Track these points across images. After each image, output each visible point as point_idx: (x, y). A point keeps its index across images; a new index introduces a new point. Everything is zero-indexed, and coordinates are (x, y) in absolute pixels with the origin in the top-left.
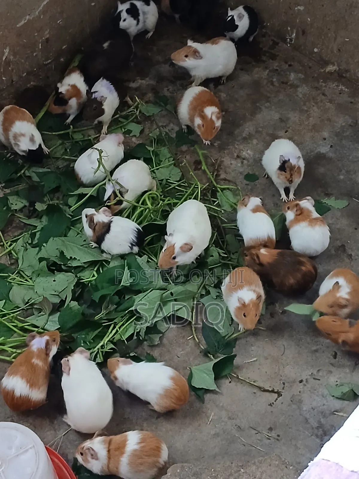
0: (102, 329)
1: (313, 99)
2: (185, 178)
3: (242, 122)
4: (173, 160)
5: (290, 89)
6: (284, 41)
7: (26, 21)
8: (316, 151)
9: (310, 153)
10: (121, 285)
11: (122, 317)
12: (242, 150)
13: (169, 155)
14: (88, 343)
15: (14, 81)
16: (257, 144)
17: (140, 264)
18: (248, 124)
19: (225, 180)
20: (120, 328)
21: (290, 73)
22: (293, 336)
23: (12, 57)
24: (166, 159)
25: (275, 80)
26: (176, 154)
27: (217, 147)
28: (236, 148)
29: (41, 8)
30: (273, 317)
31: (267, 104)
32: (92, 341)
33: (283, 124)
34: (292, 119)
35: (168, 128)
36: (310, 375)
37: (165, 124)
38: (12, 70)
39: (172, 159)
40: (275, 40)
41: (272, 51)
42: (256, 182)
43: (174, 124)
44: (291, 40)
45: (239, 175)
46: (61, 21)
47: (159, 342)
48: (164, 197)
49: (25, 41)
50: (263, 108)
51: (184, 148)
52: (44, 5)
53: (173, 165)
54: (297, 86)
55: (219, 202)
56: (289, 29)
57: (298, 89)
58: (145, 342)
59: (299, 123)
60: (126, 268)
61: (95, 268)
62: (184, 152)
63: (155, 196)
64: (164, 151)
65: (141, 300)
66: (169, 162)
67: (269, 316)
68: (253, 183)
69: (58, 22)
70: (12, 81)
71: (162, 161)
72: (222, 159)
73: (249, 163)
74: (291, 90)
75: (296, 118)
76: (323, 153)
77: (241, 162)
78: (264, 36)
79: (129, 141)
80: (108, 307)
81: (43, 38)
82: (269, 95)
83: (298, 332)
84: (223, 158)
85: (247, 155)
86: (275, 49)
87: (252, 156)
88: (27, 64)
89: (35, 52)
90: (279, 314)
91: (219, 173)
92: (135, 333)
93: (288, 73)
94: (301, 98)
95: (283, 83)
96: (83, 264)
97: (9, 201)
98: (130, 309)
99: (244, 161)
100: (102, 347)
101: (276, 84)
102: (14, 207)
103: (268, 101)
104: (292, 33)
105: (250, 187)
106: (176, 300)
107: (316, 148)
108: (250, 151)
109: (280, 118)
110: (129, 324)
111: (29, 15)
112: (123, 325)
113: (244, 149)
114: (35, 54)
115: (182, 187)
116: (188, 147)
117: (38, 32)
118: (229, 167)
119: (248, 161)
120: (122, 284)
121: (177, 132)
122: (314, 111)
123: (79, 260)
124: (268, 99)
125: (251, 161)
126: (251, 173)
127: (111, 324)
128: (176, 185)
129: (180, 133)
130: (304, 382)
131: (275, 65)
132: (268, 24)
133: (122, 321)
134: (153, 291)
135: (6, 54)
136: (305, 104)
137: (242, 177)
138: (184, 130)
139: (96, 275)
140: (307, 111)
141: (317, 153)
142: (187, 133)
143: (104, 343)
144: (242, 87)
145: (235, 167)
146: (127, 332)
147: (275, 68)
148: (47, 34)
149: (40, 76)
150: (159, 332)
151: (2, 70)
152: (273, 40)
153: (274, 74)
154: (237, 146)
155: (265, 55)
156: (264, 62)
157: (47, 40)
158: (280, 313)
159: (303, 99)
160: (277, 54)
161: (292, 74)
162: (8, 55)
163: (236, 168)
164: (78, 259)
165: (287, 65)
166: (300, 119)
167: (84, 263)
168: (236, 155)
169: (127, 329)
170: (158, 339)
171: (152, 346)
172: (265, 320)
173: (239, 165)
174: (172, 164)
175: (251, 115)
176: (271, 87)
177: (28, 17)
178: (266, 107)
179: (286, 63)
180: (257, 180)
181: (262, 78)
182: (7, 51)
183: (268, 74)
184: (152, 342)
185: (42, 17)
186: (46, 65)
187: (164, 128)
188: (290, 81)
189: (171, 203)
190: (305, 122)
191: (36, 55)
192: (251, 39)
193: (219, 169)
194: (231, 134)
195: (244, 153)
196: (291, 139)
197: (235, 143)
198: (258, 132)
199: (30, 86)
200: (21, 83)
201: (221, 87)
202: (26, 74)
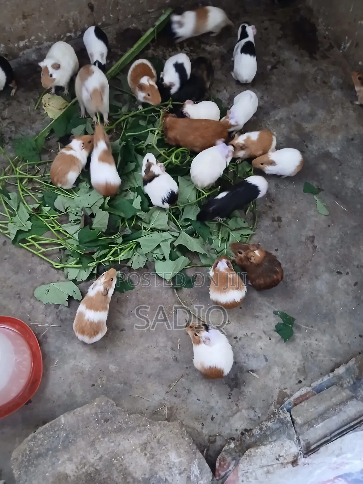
1: (342, 104)
3: (279, 105)
5: (328, 89)
6: (339, 47)
8: (327, 149)
9: (322, 149)
16: (284, 128)
18: (283, 109)
25: (319, 78)
31: (305, 97)
33: (310, 118)
34: (319, 115)
36: (244, 335)
38: (120, 10)
40: (332, 43)
41: (327, 53)
44: (344, 48)
50: (300, 98)
54: (334, 89)
56: (347, 38)
57: (334, 91)
59: (323, 121)
65: (145, 236)
70: (118, 20)
75: (323, 115)
76: (331, 153)
82: (309, 89)
86: (329, 52)
88: (133, 8)
93: (331, 76)
95: (324, 82)
101: (319, 82)
103: (306, 95)
104: (347, 43)
107: (327, 146)
108: (276, 133)
109: (310, 112)
122: (338, 114)
124: (307, 92)
130: (238, 339)
131: (324, 65)
136: (333, 106)
140: (333, 113)
144: (291, 76)
147: (323, 68)
149: (142, 20)
151: (110, 8)
152: (330, 44)
153: (320, 72)
154: (267, 126)
155: (319, 54)
156: (316, 59)
159: (334, 101)
160: (329, 56)
161: (334, 77)
166: (325, 118)
175: (289, 102)
176: (314, 83)
178: (303, 99)
181: (310, 73)
183: (315, 71)
186: (149, 13)
188: (330, 82)
190: (327, 121)
191: (142, 2)
196: (311, 132)
197: (267, 122)
198: (288, 118)
199: (132, 27)
200: (125, 22)
201: (275, 70)
202: (130, 16)
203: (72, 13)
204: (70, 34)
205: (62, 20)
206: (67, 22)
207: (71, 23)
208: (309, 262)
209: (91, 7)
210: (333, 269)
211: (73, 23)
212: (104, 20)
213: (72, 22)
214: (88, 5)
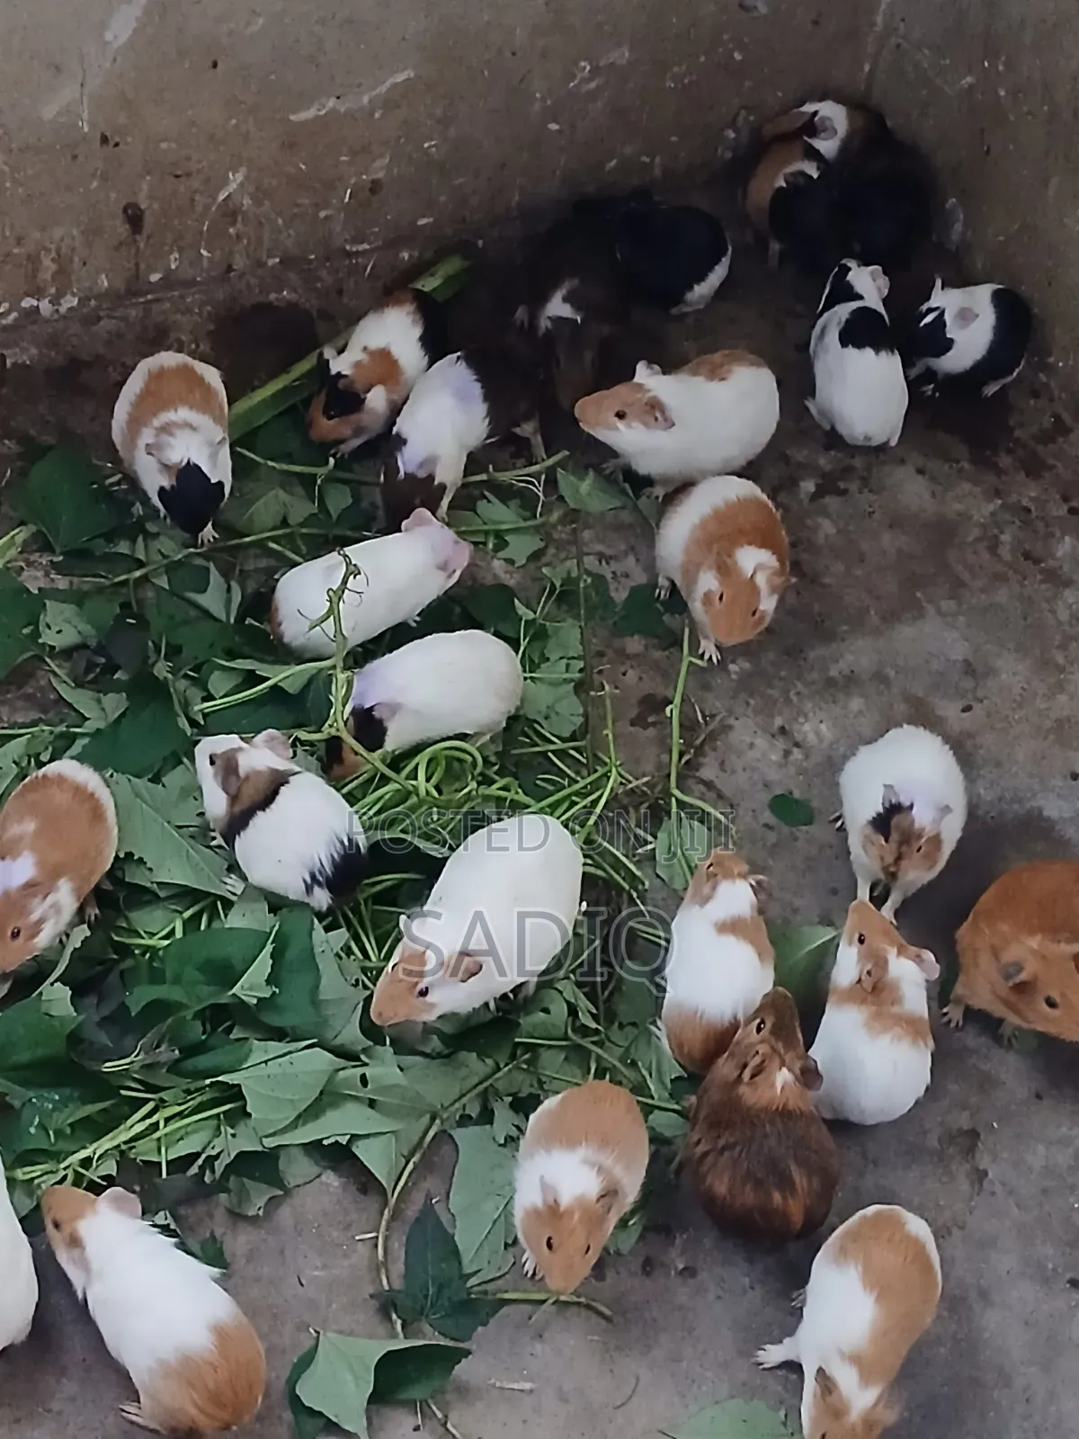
0: (112, 1105)
2: (589, 736)
3: (845, 628)
4: (581, 671)
5: (1042, 582)
7: (323, 112)
8: (1034, 804)
9: (1013, 801)
10: (230, 993)
11: (188, 1092)
12: (806, 716)
13: (577, 649)
14: (51, 1133)
15: (235, 270)
16: (860, 712)
17: (318, 950)
18: (860, 643)
19: (709, 785)
20: (167, 1120)
21: (1063, 535)
22: (681, 1361)
23: (247, 201)
24: (561, 658)
25: (1005, 538)
26: (601, 654)
27: (734, 677)
28: (788, 701)
29: (383, 89)
30: (648, 1274)
31: (948, 605)
32: (68, 1131)
33: (968, 683)
34: (1004, 676)
35: (614, 566)
37: (609, 552)
38: (239, 237)
39: (581, 664)
40: (1066, 417)
41: (1040, 448)
42: (799, 831)
43: (638, 560)
45: (760, 786)
46: (433, 146)
47: (261, 1213)
48: (496, 773)
49: (303, 167)
50: (930, 609)
51: (635, 644)
52: (395, 85)
53: (573, 684)
54: (1067, 583)
55: (654, 849)
57: (1067, 593)
58: (223, 1196)
59: (1018, 698)
60: (269, 948)
61: (188, 909)
62: (628, 657)
63: (469, 758)
64: (569, 635)
65: (266, 1062)
66: (567, 671)
67: (636, 1265)
68: (786, 829)
69: (426, 145)
70: (230, 269)
71: (548, 659)
72: (732, 721)
73: (804, 764)
74: (1044, 586)
75: (1018, 678)
76: (1049, 819)
77: (785, 750)
78: (1036, 394)
79: (482, 564)
80: (158, 1046)
81: (364, 177)
82: (966, 576)
83: (705, 1353)
84: (737, 719)
85: (812, 738)
86: (1051, 446)
87: (825, 744)
88: (289, 235)
89: (327, 206)
90: (673, 1272)
91: (702, 760)
92: (203, 1156)
93: (1058, 534)
94: (1060, 623)
95: (1027, 556)
96: (155, 885)
97: (46, 615)
98: (220, 1079)
99: (796, 750)
100: (86, 1163)
101: (1005, 552)
102: (48, 638)
103: (953, 596)
105: (772, 837)
106: (372, 1104)
107: (1034, 795)
108: (828, 728)
109: (966, 661)
110: (200, 1120)
111: (338, 98)
112: (180, 1115)
113: (815, 713)
114: (322, 214)
115: (569, 761)
116: (646, 647)
117: (354, 153)
118: (740, 754)
119: (807, 757)
120: (234, 991)
121: (634, 591)
123: (150, 869)
124: (957, 587)
125: (816, 758)
126: (797, 794)
127: (148, 1100)
128: (552, 747)
129: (643, 596)
131: (1029, 493)
132: (1061, 364)
133: (180, 1105)
134: (317, 1049)
135: (233, 187)
136: (1063, 647)
137: (766, 797)
138: (657, 591)
139: (179, 934)
140: (1061, 669)
141: (1030, 812)
142: (662, 603)
143: (95, 1154)
144: (895, 523)
145: (758, 760)
146: (181, 1142)
147: (1025, 502)
148: (381, 169)
149: (320, 279)
150: (277, 1181)
151: (205, 228)
152: (1057, 417)
153: (1013, 519)
154: (794, 699)
155: (1010, 452)
156: (999, 472)
157: (375, 187)
158: (676, 1269)
159: (1067, 628)
160: (1051, 461)
161: (1067, 538)
162: (235, 190)
163: (759, 765)
164: (148, 865)
165: (1066, 508)
166: (1026, 686)
167: (158, 883)
168: (778, 722)
169: (187, 1133)
170: (261, 1203)
171: (237, 1216)
172: (618, 1273)
173: (774, 758)
174: (572, 680)
175: (884, 619)
176: (986, 556)
177: (331, 103)
178: (939, 612)
179: (1065, 499)
180: (806, 825)
181: (971, 518)
182: (236, 179)
183: (993, 514)
184: (240, 1204)
185: (377, 115)
186: (349, 255)
187: (604, 562)
188: (1053, 557)
189: (506, 799)
190: (1038, 700)
191: (327, 218)
192: (991, 389)
193: (706, 748)
194: (794, 653)
195: (807, 727)
196: (971, 736)
197: (795, 685)
198: (880, 677)
199: (277, 299)
200: (253, 281)
201: (831, 502)
202: (278, 260)
203: (58, 232)
204: (35, 303)
205: (16, 251)
206: (33, 260)
207: (48, 265)
208: (955, 1231)
209: (134, 218)
210: (1054, 1270)
211: (54, 267)
212: (173, 267)
213: (53, 260)
214: (125, 210)
